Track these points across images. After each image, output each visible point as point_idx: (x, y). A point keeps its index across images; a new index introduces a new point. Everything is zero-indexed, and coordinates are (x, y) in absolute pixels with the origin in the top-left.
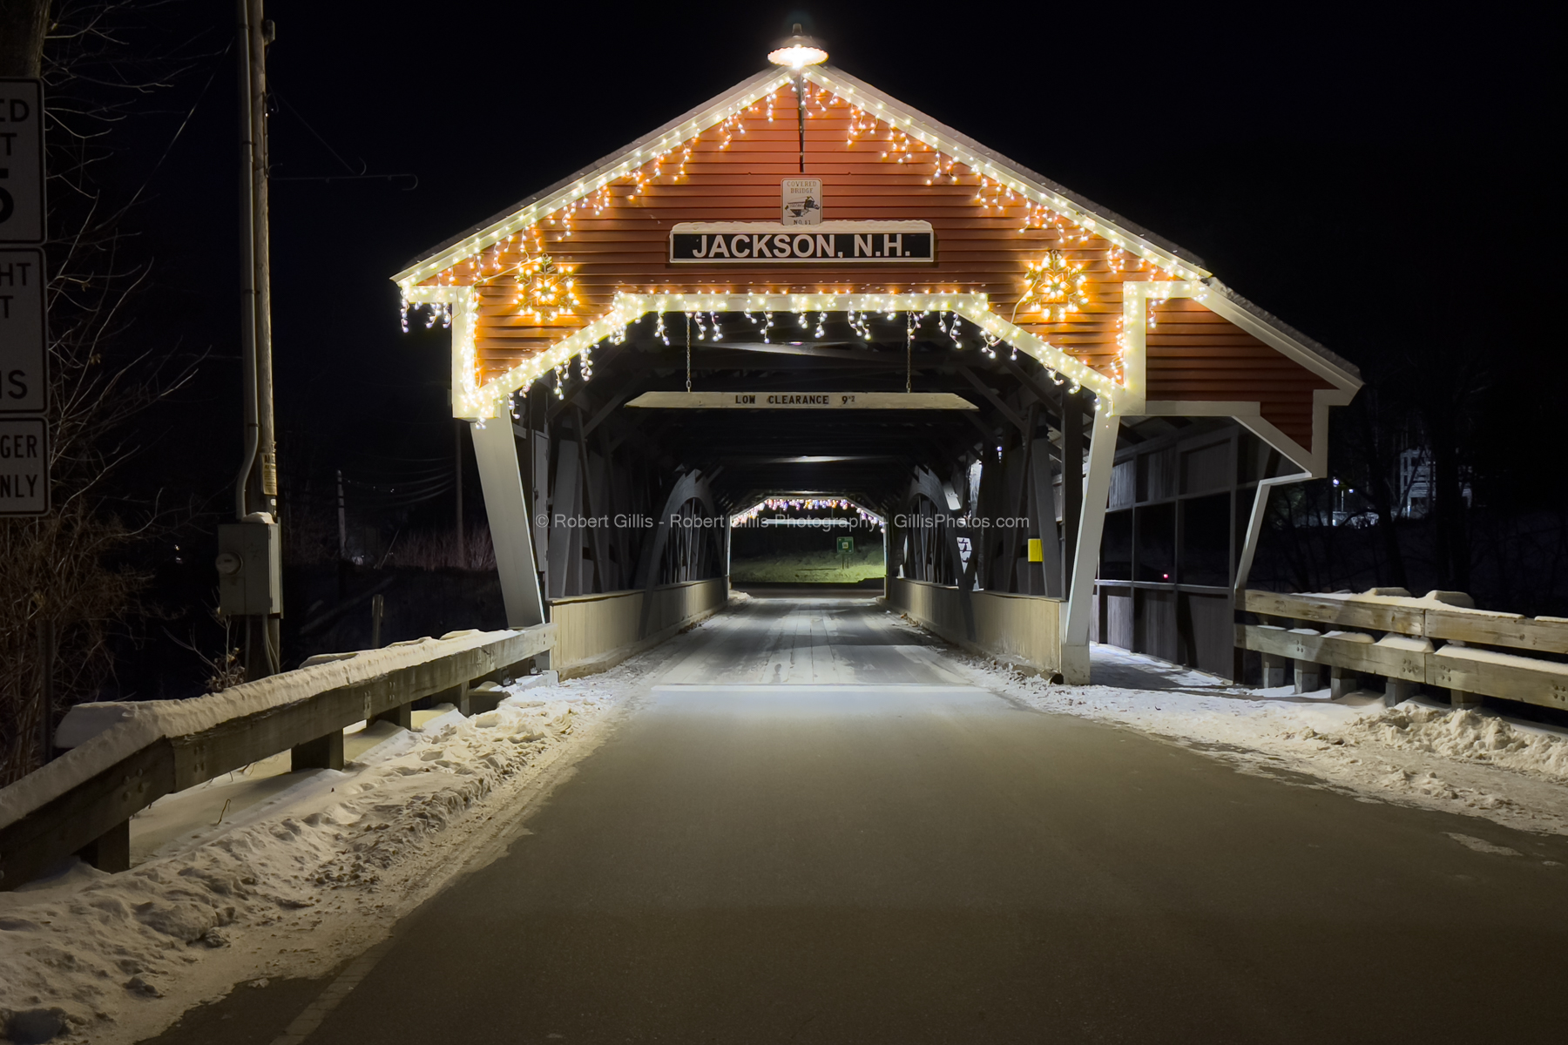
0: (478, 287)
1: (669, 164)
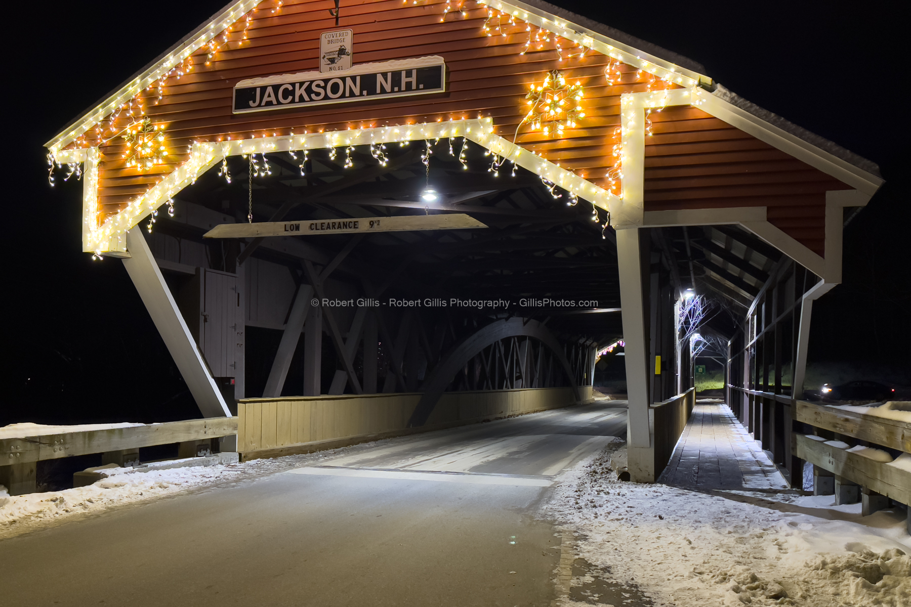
0: (101, 147)
1: (237, 32)
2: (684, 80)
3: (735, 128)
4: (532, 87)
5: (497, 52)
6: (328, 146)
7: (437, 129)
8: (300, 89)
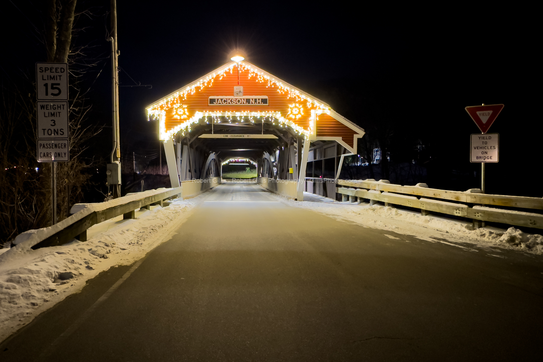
0: (165, 110)
2: (325, 108)
4: (290, 106)
8: (229, 100)
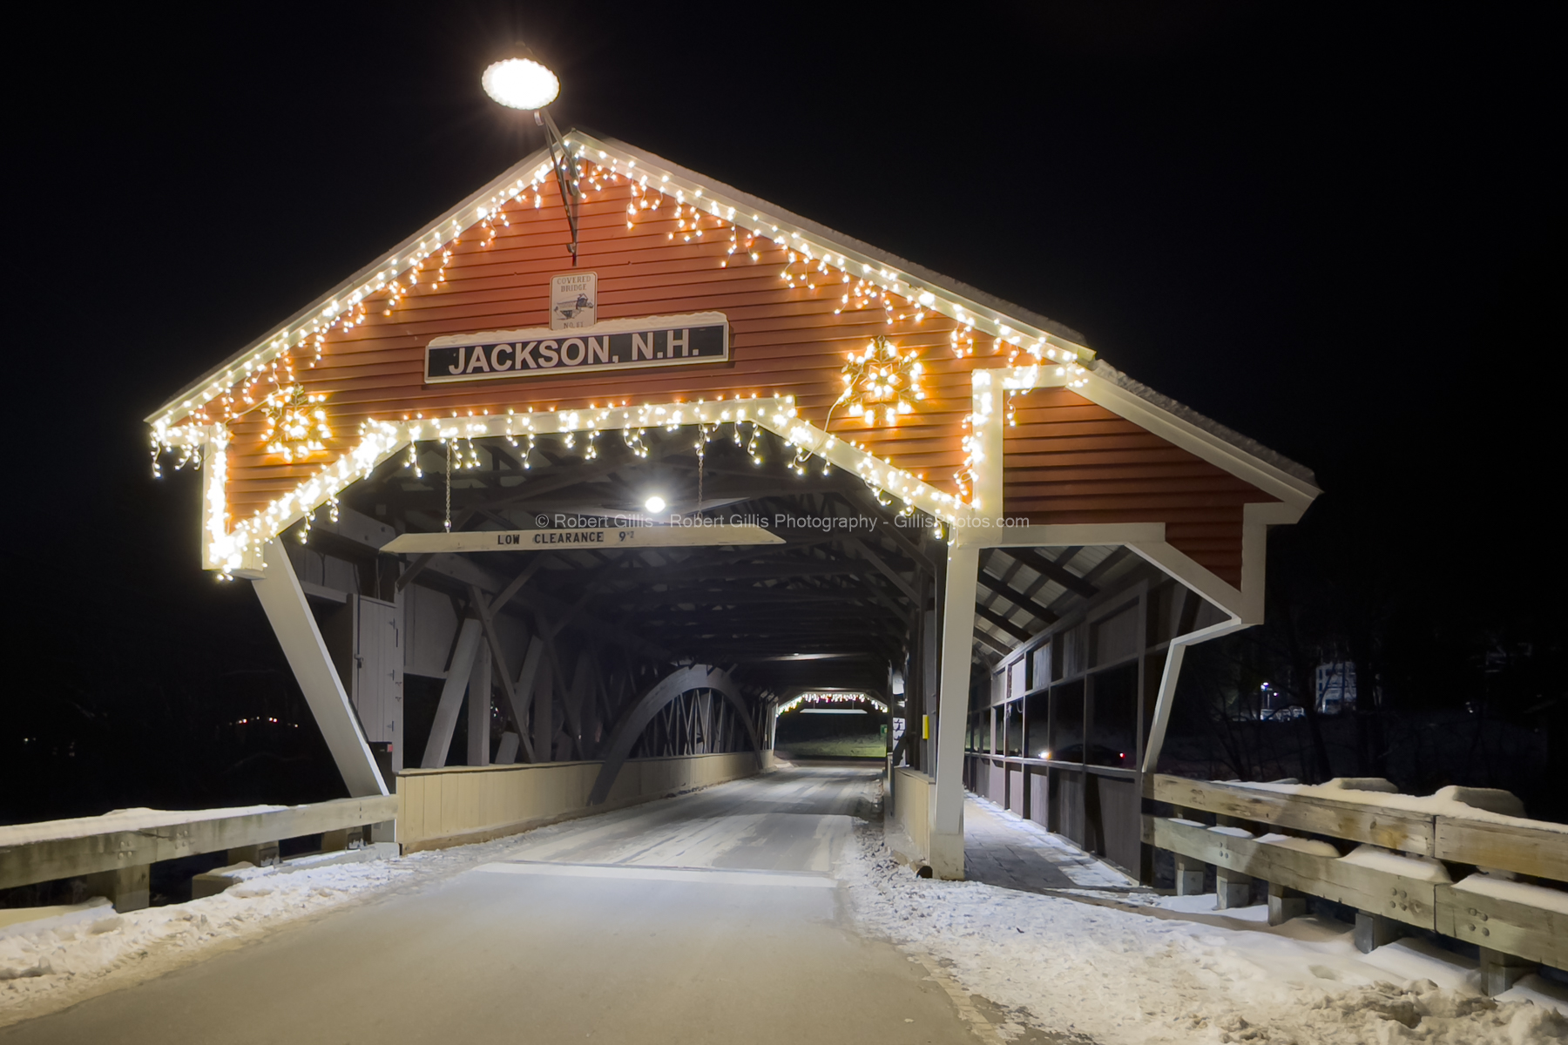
0: (231, 424)
1: (429, 271)
2: (1059, 354)
3: (1123, 419)
4: (850, 357)
5: (799, 309)
6: (562, 429)
7: (717, 413)
8: (522, 350)
